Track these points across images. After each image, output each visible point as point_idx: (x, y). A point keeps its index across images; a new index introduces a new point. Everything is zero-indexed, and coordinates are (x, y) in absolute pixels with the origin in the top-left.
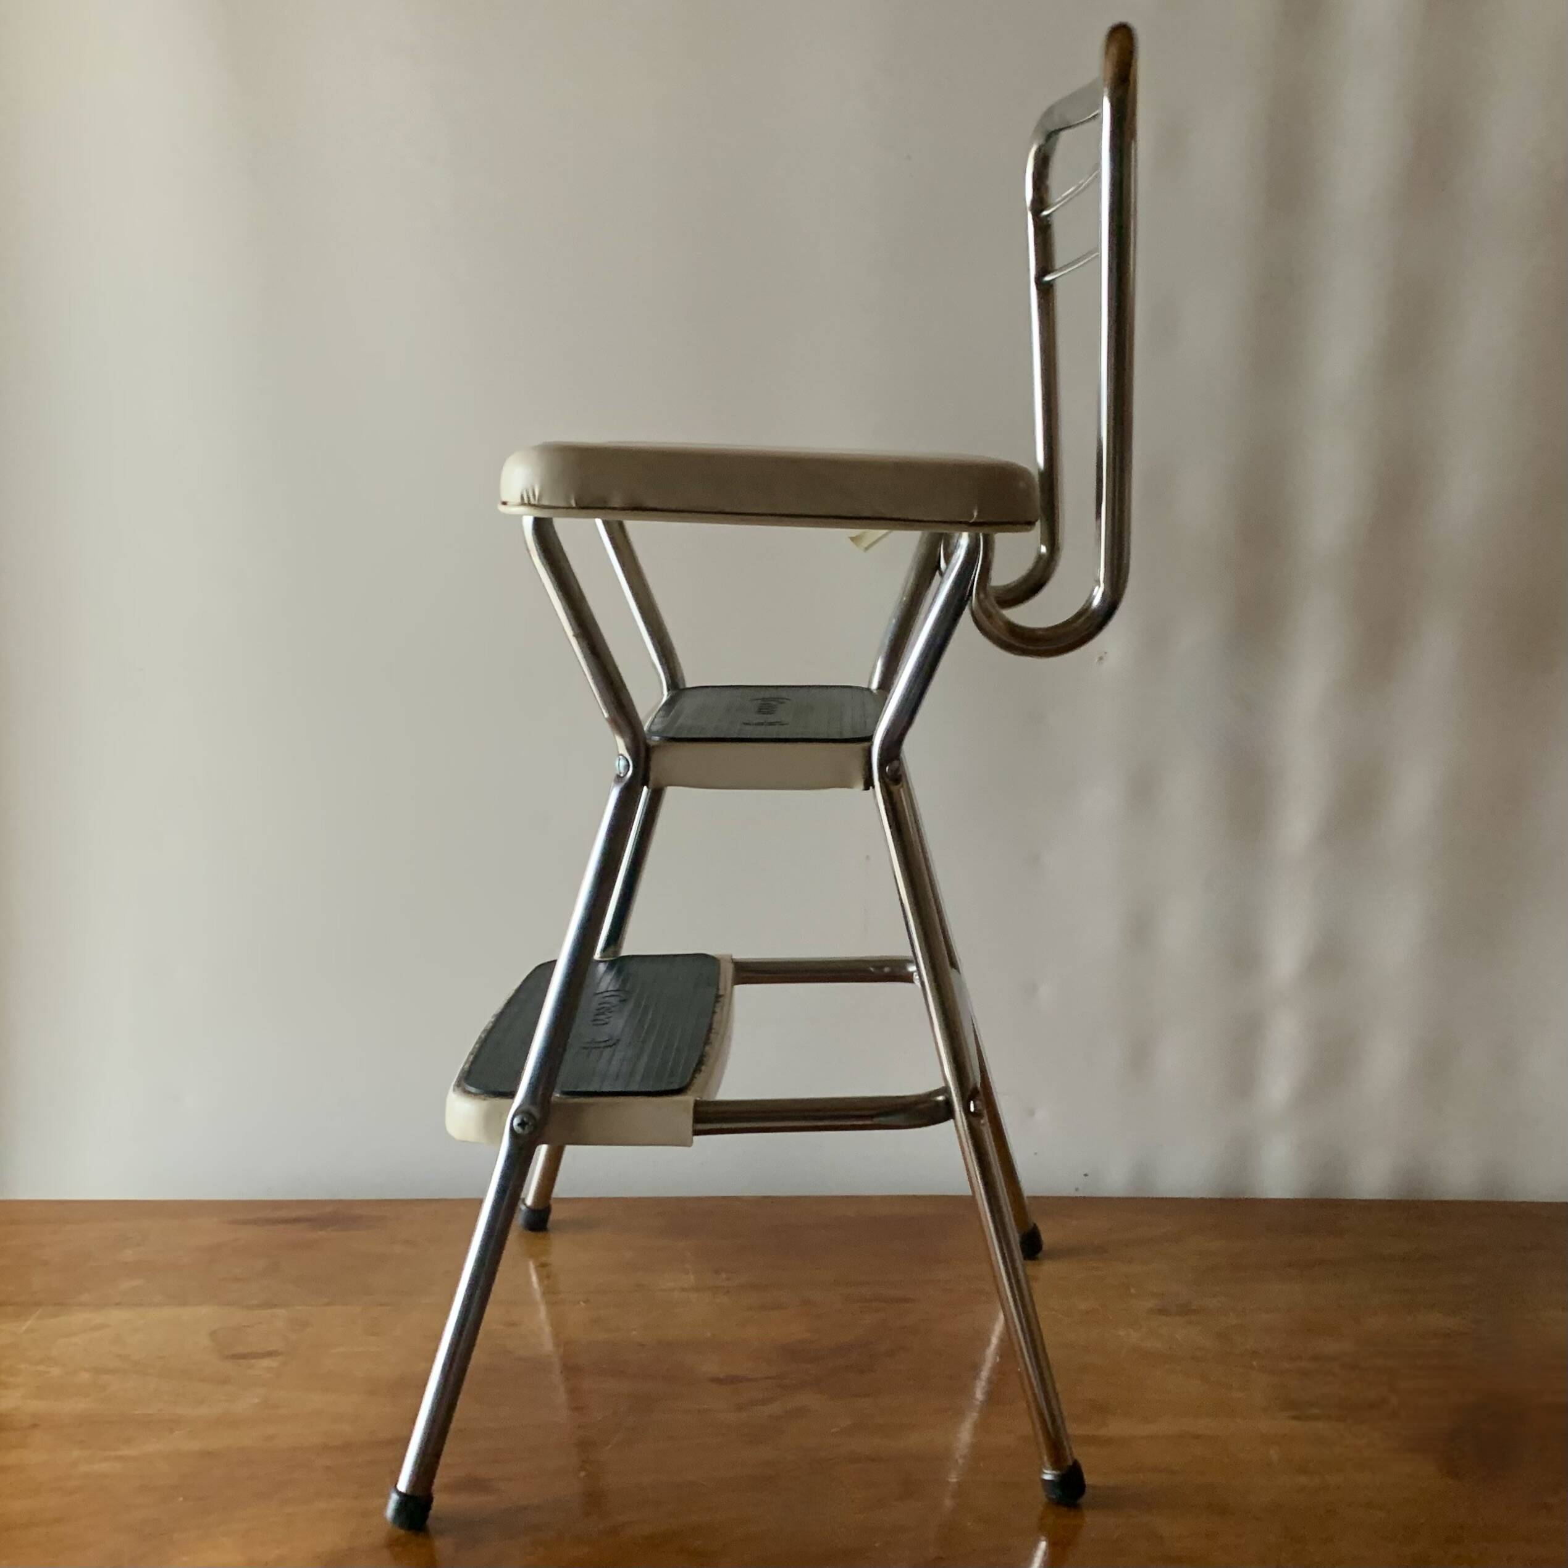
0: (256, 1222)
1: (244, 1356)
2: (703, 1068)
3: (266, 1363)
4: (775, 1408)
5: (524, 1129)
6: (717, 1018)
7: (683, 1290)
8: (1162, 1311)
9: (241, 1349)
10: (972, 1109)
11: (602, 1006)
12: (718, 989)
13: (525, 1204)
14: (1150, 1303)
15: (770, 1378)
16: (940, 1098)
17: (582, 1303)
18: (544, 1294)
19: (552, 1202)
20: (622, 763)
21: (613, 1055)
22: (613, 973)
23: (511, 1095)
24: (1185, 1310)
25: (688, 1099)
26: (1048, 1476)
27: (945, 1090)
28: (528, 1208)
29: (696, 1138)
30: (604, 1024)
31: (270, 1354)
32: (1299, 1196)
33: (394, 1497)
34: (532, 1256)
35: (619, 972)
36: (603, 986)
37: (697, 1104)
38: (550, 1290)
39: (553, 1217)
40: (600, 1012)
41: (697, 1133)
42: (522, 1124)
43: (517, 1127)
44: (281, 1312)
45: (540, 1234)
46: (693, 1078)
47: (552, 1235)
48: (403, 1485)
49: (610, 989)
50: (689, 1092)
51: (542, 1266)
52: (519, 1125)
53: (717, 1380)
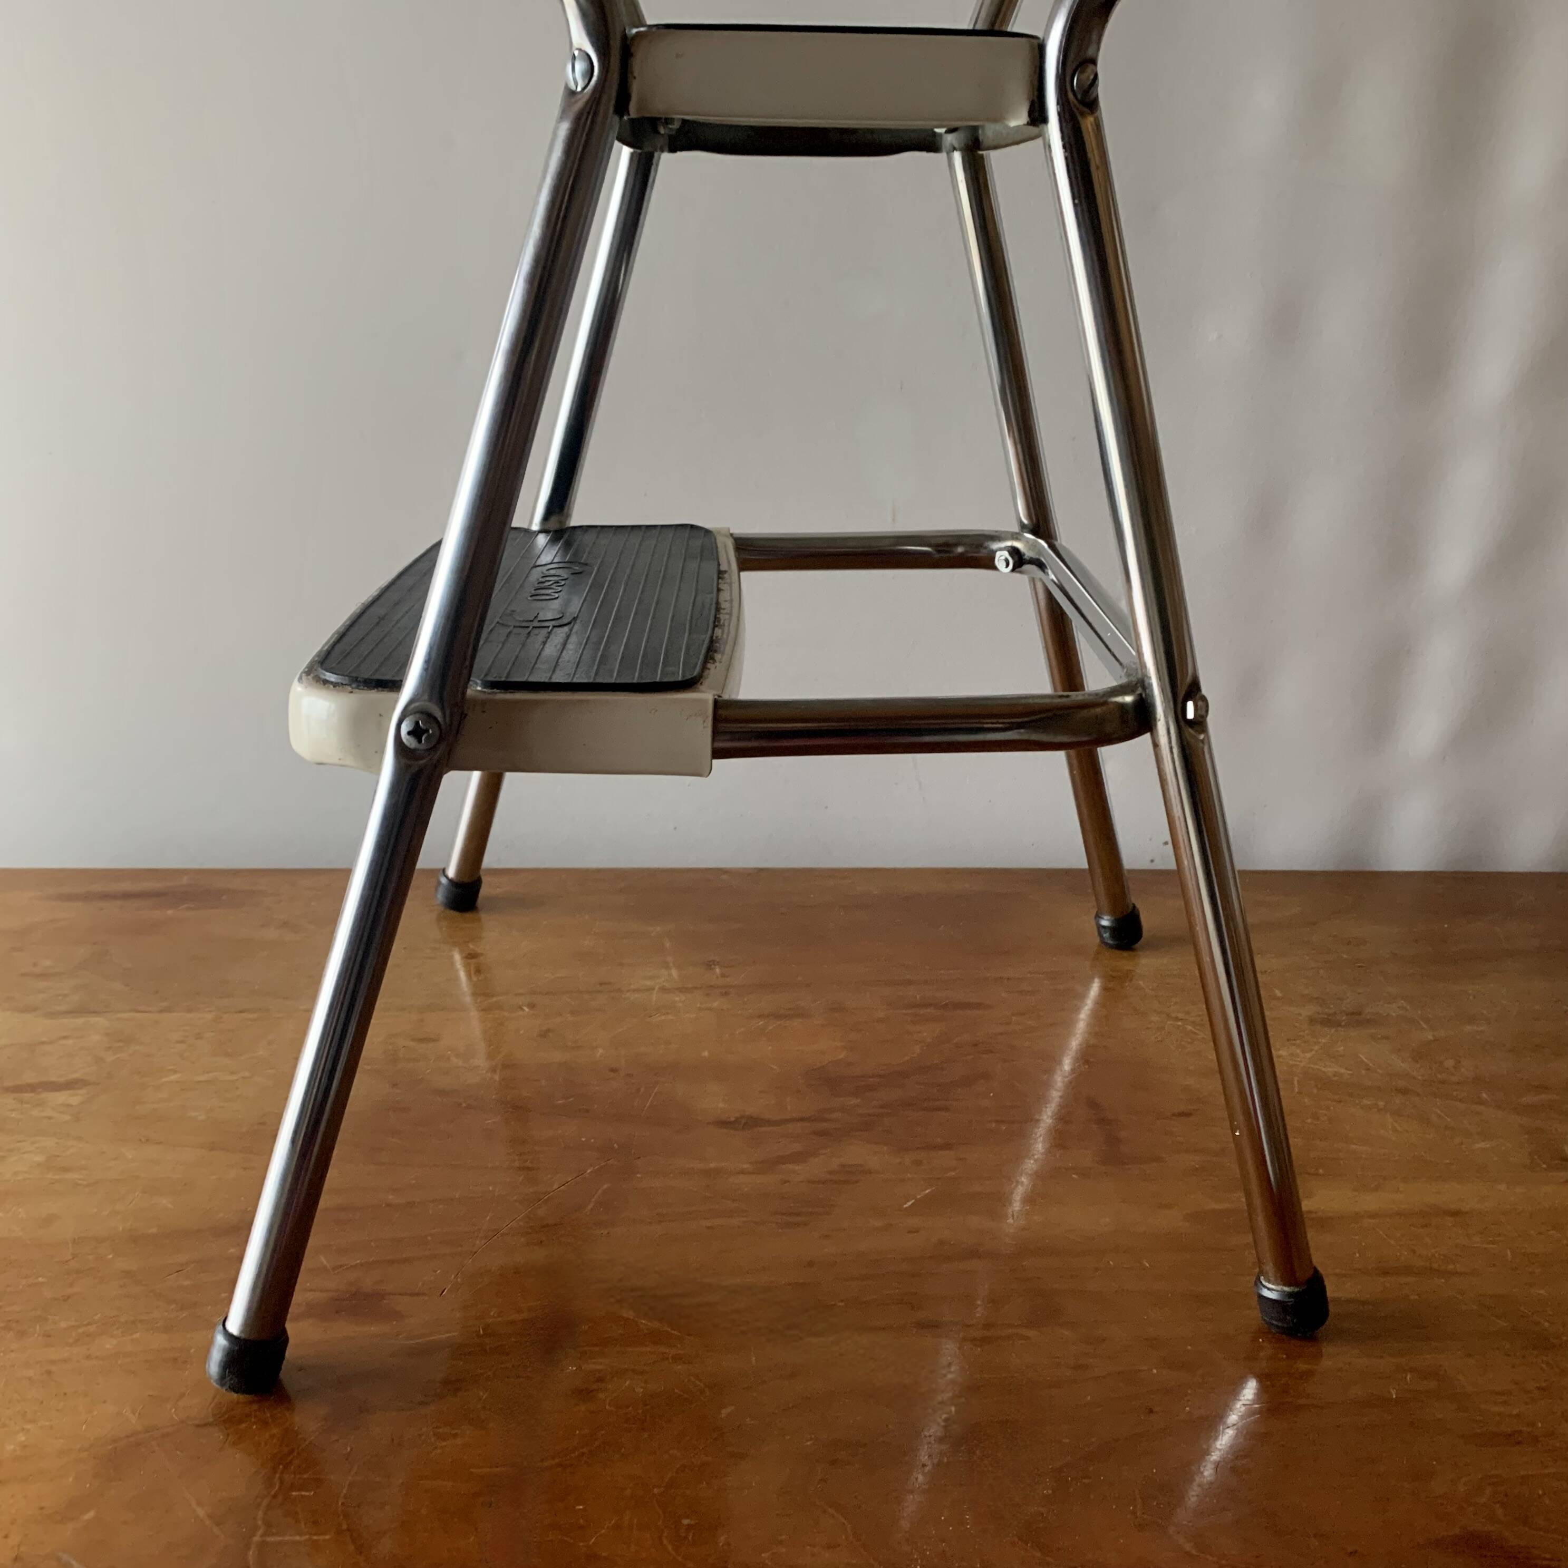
0: (87, 897)
1: (32, 1088)
2: (718, 657)
3: (61, 1097)
4: (816, 1167)
5: (420, 741)
6: (724, 596)
7: (663, 989)
8: (1329, 1022)
9: (29, 1077)
10: (1190, 715)
11: (548, 579)
12: (719, 565)
13: (447, 877)
14: (1308, 1011)
15: (802, 1119)
16: (1129, 699)
17: (525, 1008)
18: (475, 994)
19: (481, 873)
20: (580, 66)
21: (568, 637)
22: (560, 545)
23: (395, 685)
24: (1357, 1018)
25: (705, 696)
26: (1271, 1291)
27: (1139, 685)
28: (451, 881)
29: (716, 763)
30: (553, 599)
31: (69, 1085)
32: (1441, 868)
33: (221, 1341)
34: (455, 944)
35: (568, 545)
36: (546, 558)
37: (718, 704)
38: (482, 991)
39: (484, 891)
40: (541, 585)
41: (718, 754)
42: (416, 732)
43: (408, 737)
44: (100, 1021)
45: (468, 915)
46: (704, 668)
47: (483, 916)
48: (235, 1324)
49: (556, 560)
50: (702, 688)
51: (470, 956)
52: (409, 733)
53: (724, 1124)
